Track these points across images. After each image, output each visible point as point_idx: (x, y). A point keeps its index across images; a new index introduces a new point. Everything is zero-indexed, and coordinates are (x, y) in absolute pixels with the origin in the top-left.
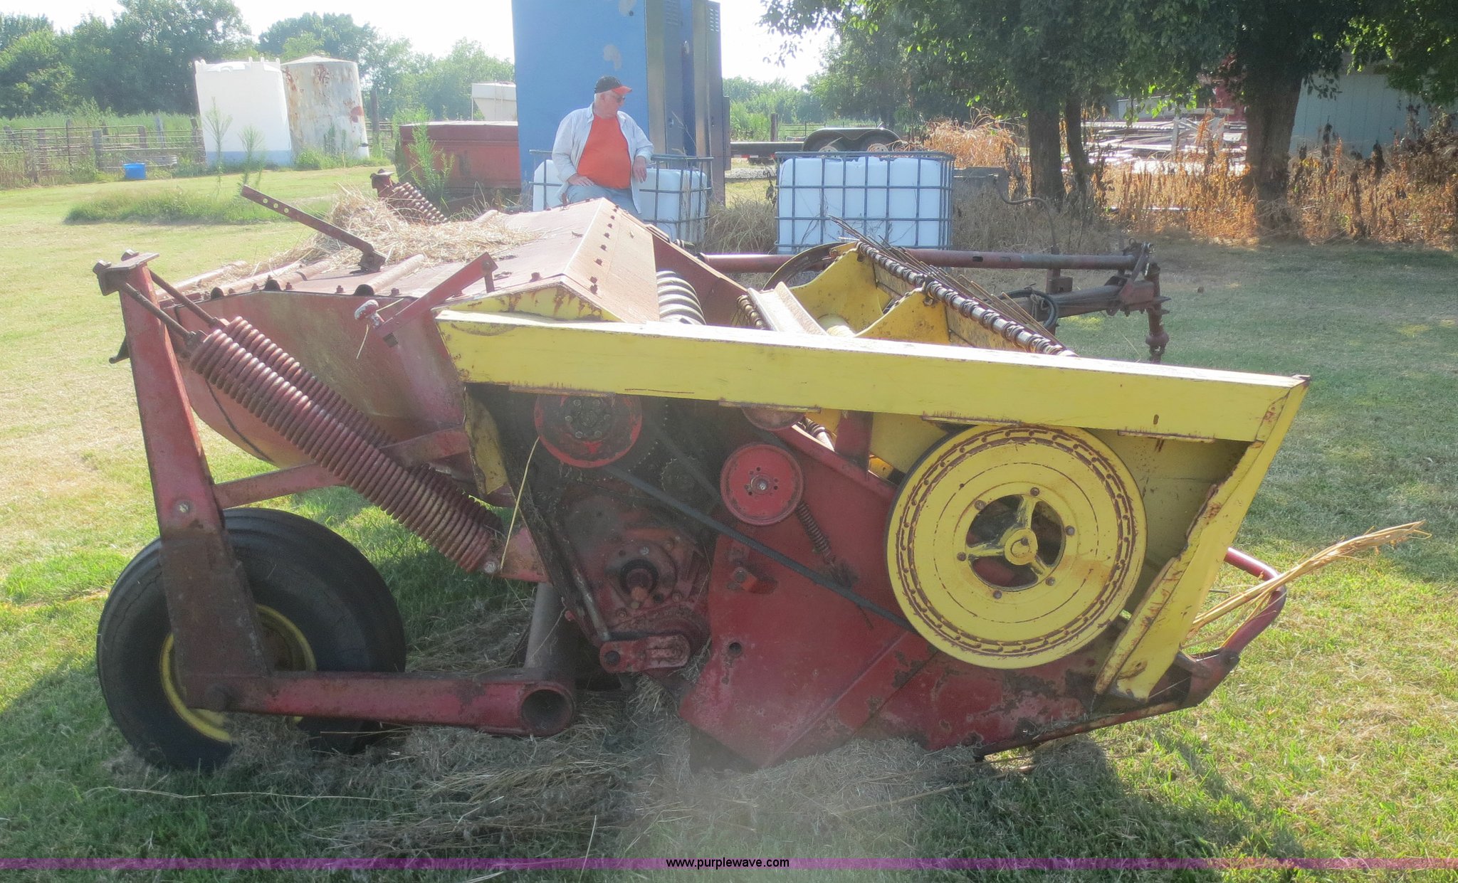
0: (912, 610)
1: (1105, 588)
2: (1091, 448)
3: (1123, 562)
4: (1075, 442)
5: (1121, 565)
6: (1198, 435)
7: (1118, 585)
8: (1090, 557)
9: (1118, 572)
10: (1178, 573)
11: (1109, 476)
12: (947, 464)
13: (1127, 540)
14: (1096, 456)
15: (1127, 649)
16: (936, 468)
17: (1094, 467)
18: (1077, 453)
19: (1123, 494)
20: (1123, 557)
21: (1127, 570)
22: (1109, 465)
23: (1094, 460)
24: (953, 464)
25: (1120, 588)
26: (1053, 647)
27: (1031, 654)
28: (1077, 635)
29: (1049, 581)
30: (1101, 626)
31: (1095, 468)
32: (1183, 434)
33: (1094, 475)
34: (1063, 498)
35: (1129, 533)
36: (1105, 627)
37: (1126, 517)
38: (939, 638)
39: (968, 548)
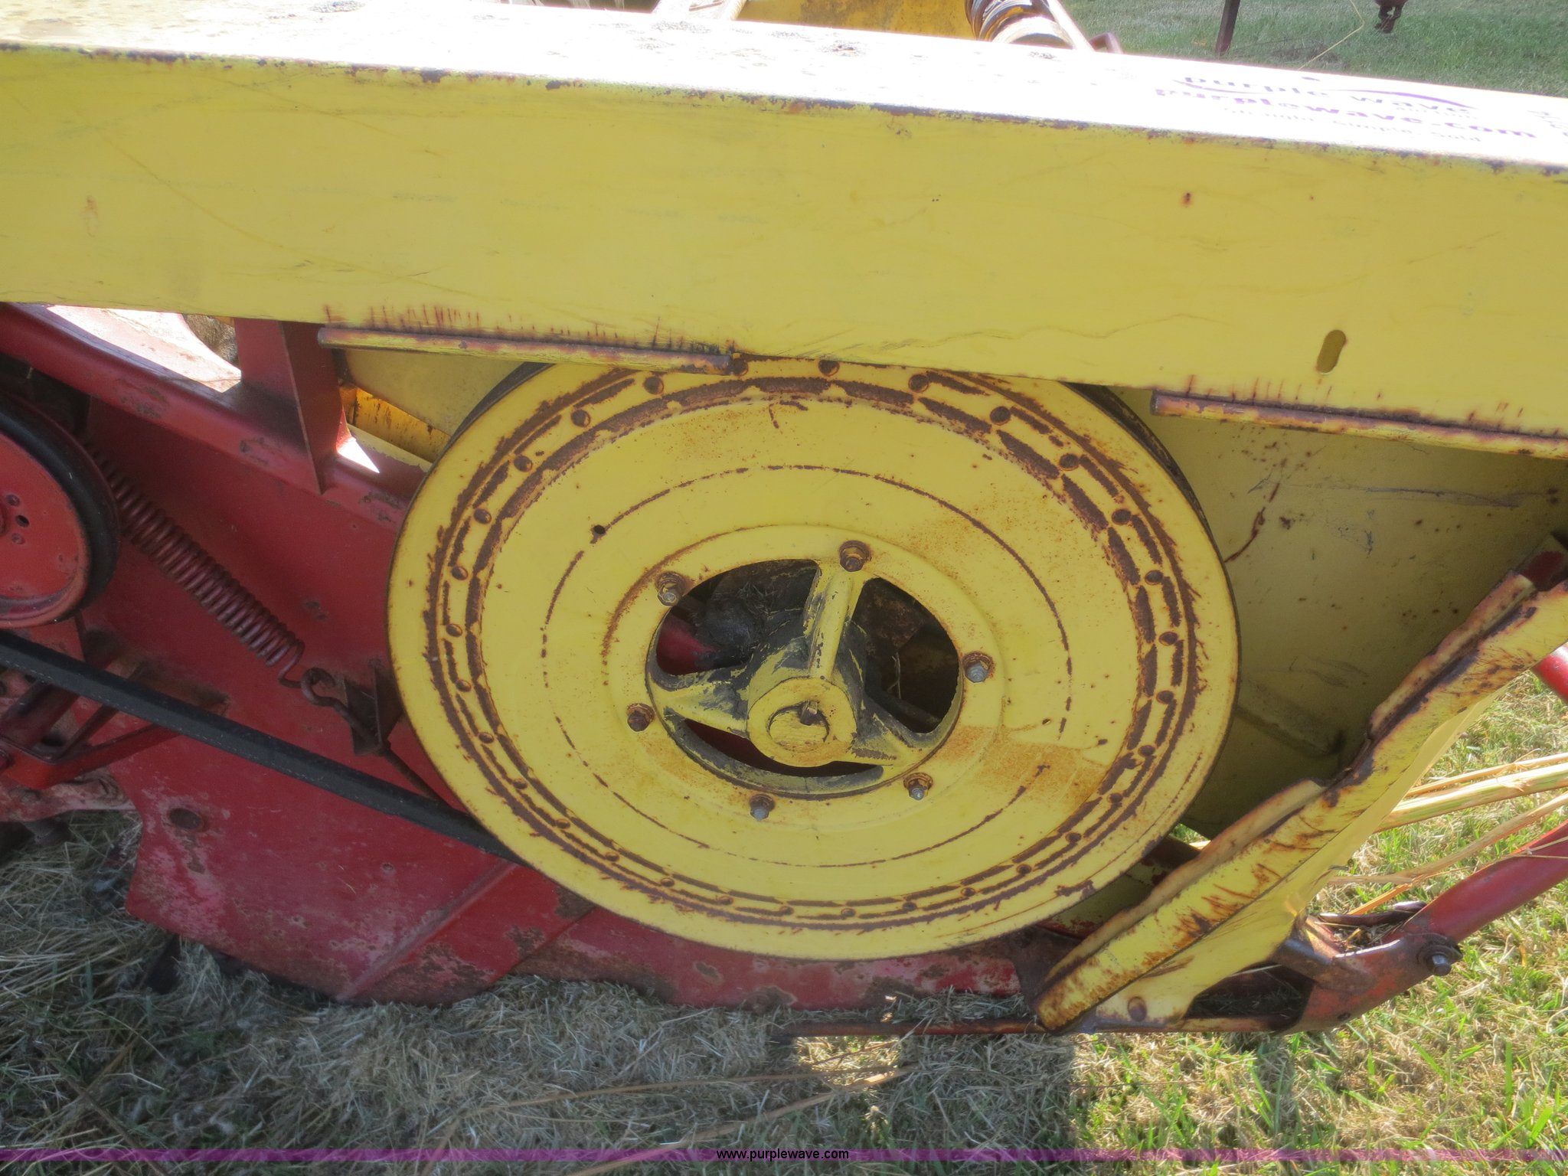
0: (526, 827)
1: (1087, 808)
2: (1059, 424)
3: (1148, 752)
4: (997, 400)
5: (1139, 758)
6: (1510, 420)
7: (1126, 802)
8: (1046, 736)
9: (1127, 776)
10: (1321, 833)
11: (1121, 516)
12: (537, 462)
13: (1167, 698)
14: (1077, 450)
15: (1129, 966)
16: (501, 475)
17: (1069, 484)
18: (1007, 438)
19: (1167, 571)
20: (1149, 737)
21: (1160, 771)
22: (1125, 482)
23: (1069, 461)
24: (560, 460)
25: (1131, 812)
26: (928, 919)
27: (868, 928)
28: (996, 900)
29: (916, 784)
30: (1064, 891)
31: (1072, 490)
32: (1444, 413)
33: (1065, 510)
34: (952, 576)
35: (1176, 681)
36: (1076, 897)
37: (1170, 638)
38: (613, 885)
39: (658, 691)
